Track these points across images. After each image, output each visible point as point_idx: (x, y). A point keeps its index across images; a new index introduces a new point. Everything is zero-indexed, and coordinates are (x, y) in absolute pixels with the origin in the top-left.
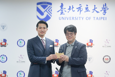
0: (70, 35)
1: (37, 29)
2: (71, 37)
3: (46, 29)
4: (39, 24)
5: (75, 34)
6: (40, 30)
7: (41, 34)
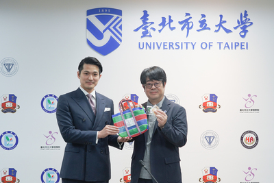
0: (153, 87)
1: (79, 74)
2: (155, 91)
3: (98, 76)
4: (85, 66)
5: (164, 85)
6: (86, 77)
7: (87, 86)
